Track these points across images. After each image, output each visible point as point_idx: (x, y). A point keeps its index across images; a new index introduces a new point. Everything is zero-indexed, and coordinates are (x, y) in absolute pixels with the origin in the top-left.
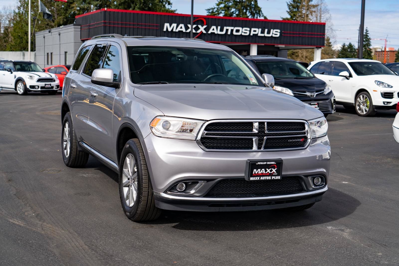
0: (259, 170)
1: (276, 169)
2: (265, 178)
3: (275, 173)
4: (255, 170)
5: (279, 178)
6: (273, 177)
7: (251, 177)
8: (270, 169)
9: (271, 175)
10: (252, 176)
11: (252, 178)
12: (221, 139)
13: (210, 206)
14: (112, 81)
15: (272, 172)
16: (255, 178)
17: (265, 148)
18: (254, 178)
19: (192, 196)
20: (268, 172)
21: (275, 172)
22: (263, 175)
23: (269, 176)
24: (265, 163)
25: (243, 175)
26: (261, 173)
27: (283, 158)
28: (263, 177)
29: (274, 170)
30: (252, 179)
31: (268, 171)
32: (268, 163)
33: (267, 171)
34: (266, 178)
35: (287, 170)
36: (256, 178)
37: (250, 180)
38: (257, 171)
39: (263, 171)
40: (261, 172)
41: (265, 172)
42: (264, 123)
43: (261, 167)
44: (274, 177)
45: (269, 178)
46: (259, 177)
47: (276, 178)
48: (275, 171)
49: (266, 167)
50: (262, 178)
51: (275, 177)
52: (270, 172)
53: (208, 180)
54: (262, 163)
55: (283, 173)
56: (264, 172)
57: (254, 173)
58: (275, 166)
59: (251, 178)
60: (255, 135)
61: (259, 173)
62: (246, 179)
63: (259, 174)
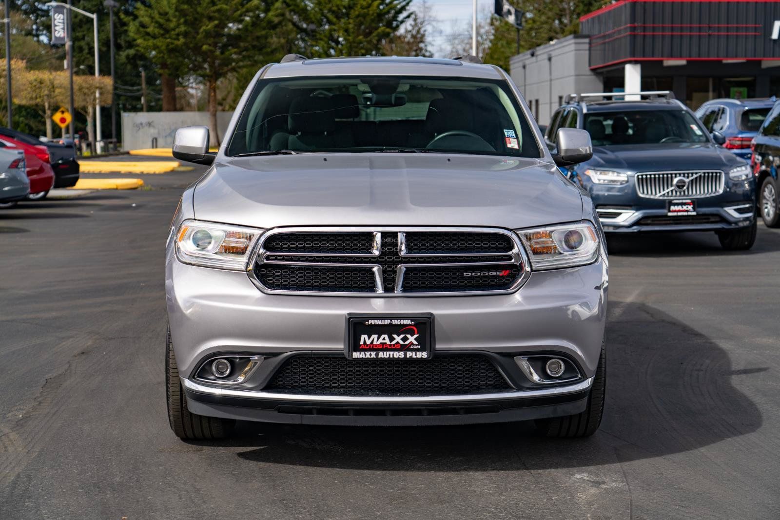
0: (375, 336)
1: (416, 336)
2: (390, 354)
3: (416, 345)
4: (364, 337)
5: (424, 355)
6: (409, 354)
7: (356, 350)
8: (402, 336)
9: (405, 348)
10: (357, 347)
11: (358, 353)
12: (301, 268)
13: (280, 411)
14: (203, 152)
15: (407, 343)
16: (365, 355)
17: (405, 289)
18: (363, 353)
19: (239, 387)
20: (398, 343)
21: (415, 342)
22: (384, 348)
23: (399, 350)
24: (387, 322)
25: (340, 346)
26: (381, 343)
27: (434, 312)
28: (385, 353)
29: (412, 339)
30: (356, 355)
31: (398, 339)
32: (395, 322)
33: (394, 339)
34: (393, 354)
35: (448, 339)
36: (366, 353)
37: (354, 357)
38: (369, 338)
39: (384, 339)
40: (381, 341)
41: (391, 342)
42: (395, 235)
43: (379, 330)
44: (411, 353)
45: (401, 355)
46: (375, 353)
47: (416, 355)
48: (416, 339)
49: (391, 330)
50: (381, 355)
51: (414, 353)
52: (401, 342)
53: (268, 355)
54: (378, 322)
55: (439, 346)
56: (387, 341)
57: (362, 342)
58: (414, 330)
59: (354, 354)
60: (375, 260)
61: (375, 343)
62: (346, 355)
63: (376, 345)
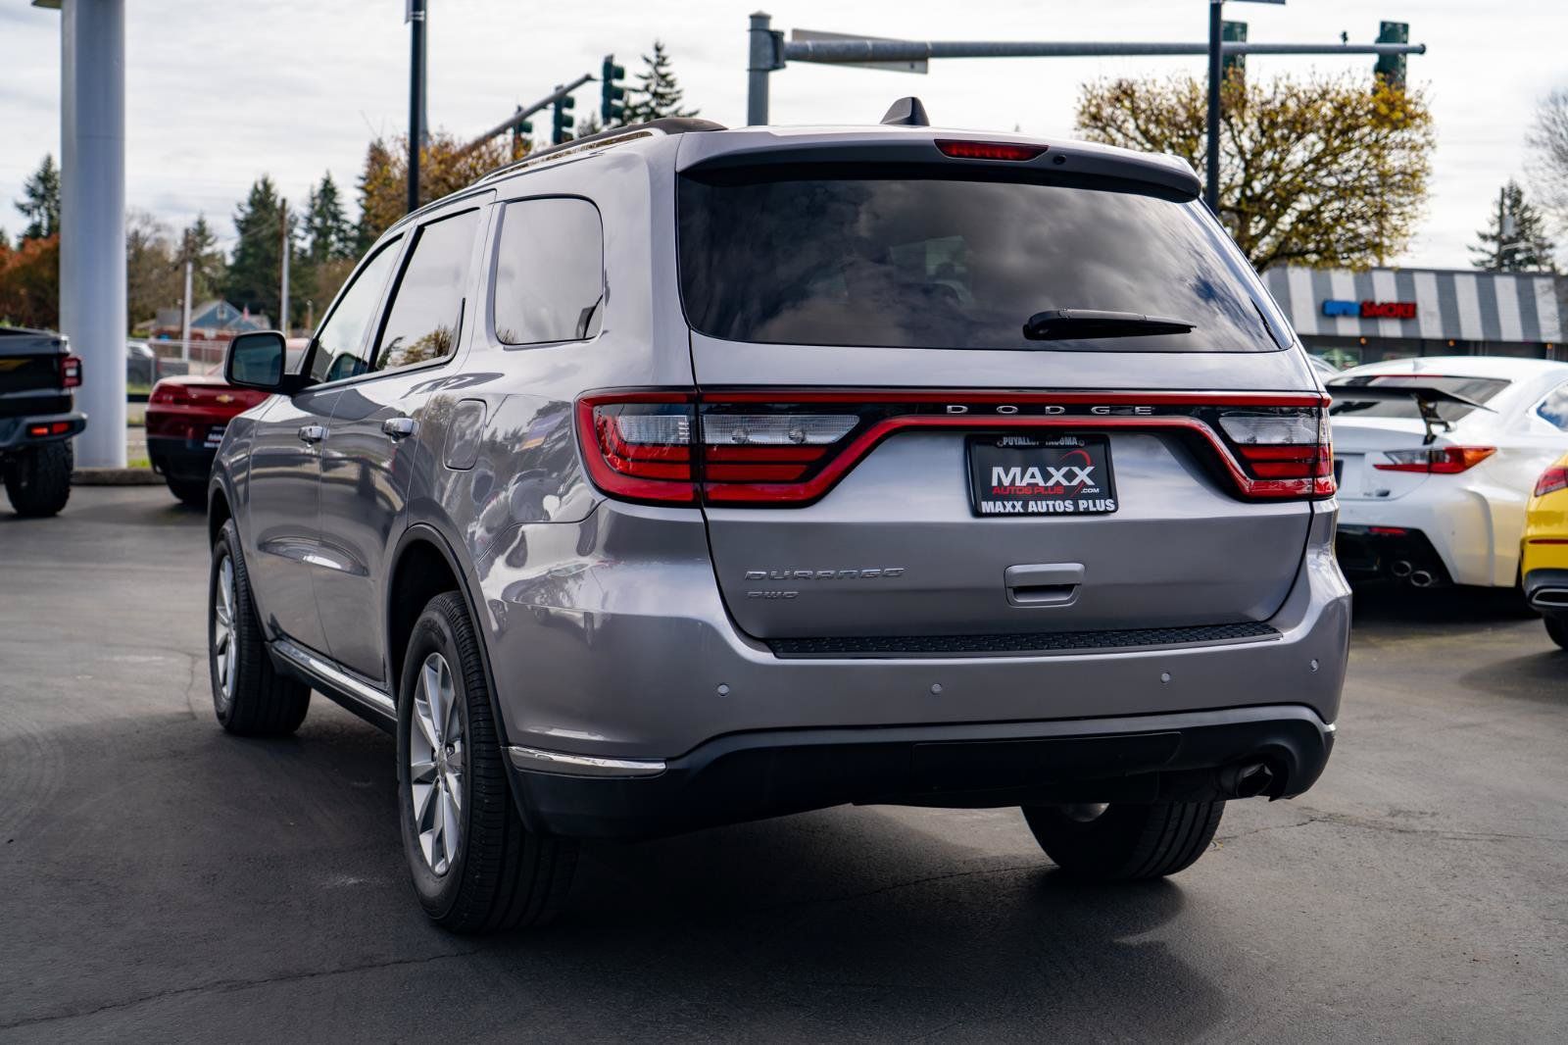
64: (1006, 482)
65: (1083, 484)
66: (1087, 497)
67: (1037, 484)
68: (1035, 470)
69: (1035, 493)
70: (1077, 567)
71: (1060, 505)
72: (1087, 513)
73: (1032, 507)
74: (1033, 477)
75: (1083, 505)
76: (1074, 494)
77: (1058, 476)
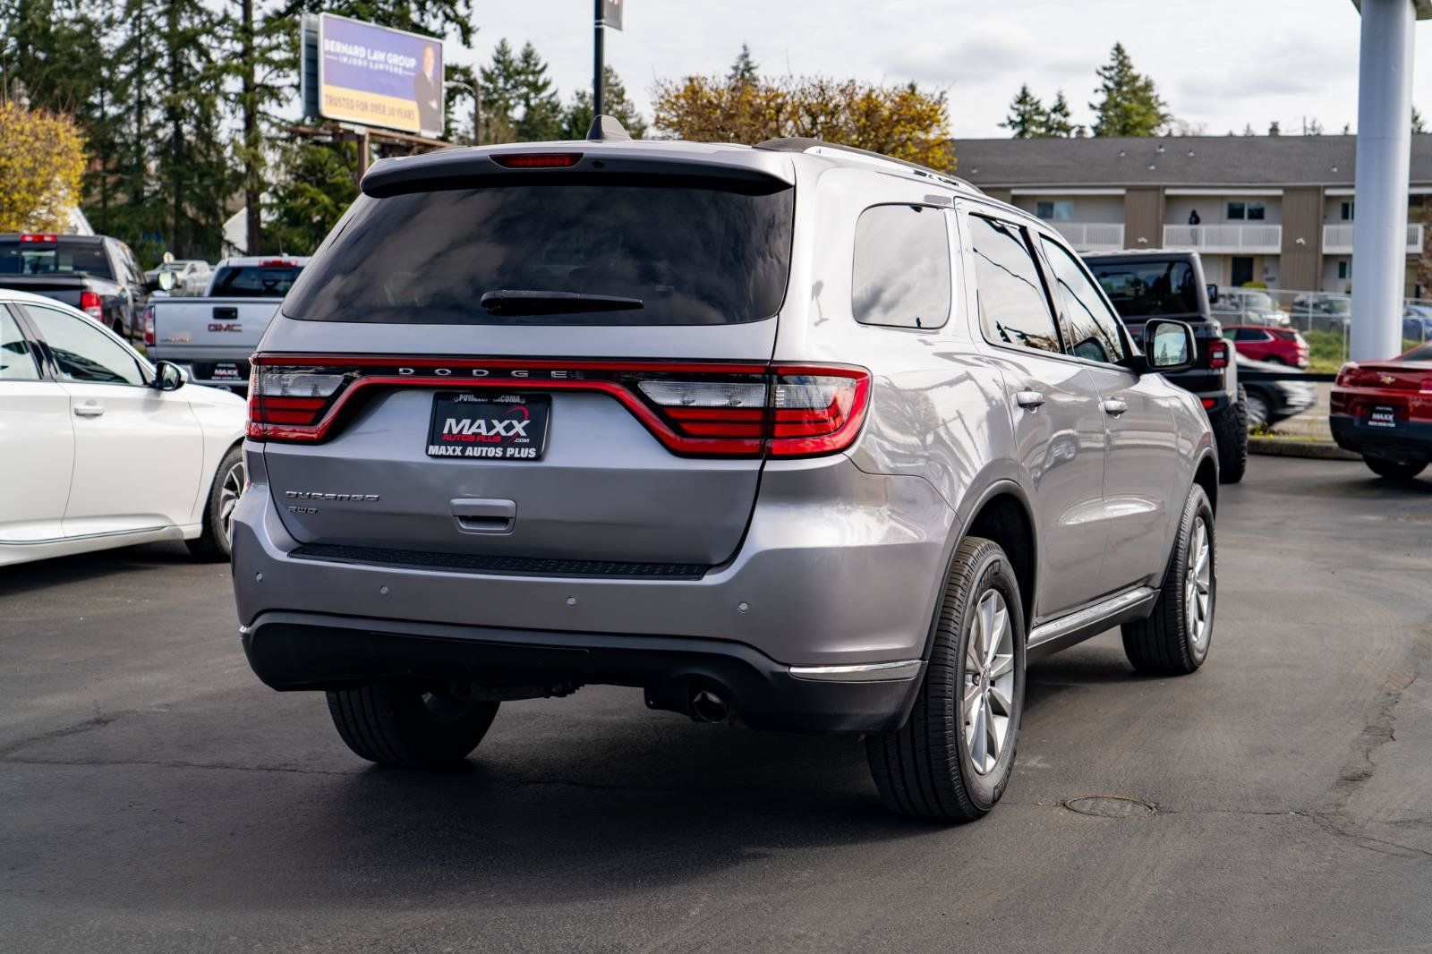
64: (455, 431)
65: (517, 435)
66: (515, 446)
67: (480, 434)
68: (482, 422)
69: (477, 440)
70: (508, 503)
71: (491, 452)
72: (512, 458)
73: (469, 452)
74: (480, 427)
75: (510, 451)
76: (505, 442)
77: (499, 427)
